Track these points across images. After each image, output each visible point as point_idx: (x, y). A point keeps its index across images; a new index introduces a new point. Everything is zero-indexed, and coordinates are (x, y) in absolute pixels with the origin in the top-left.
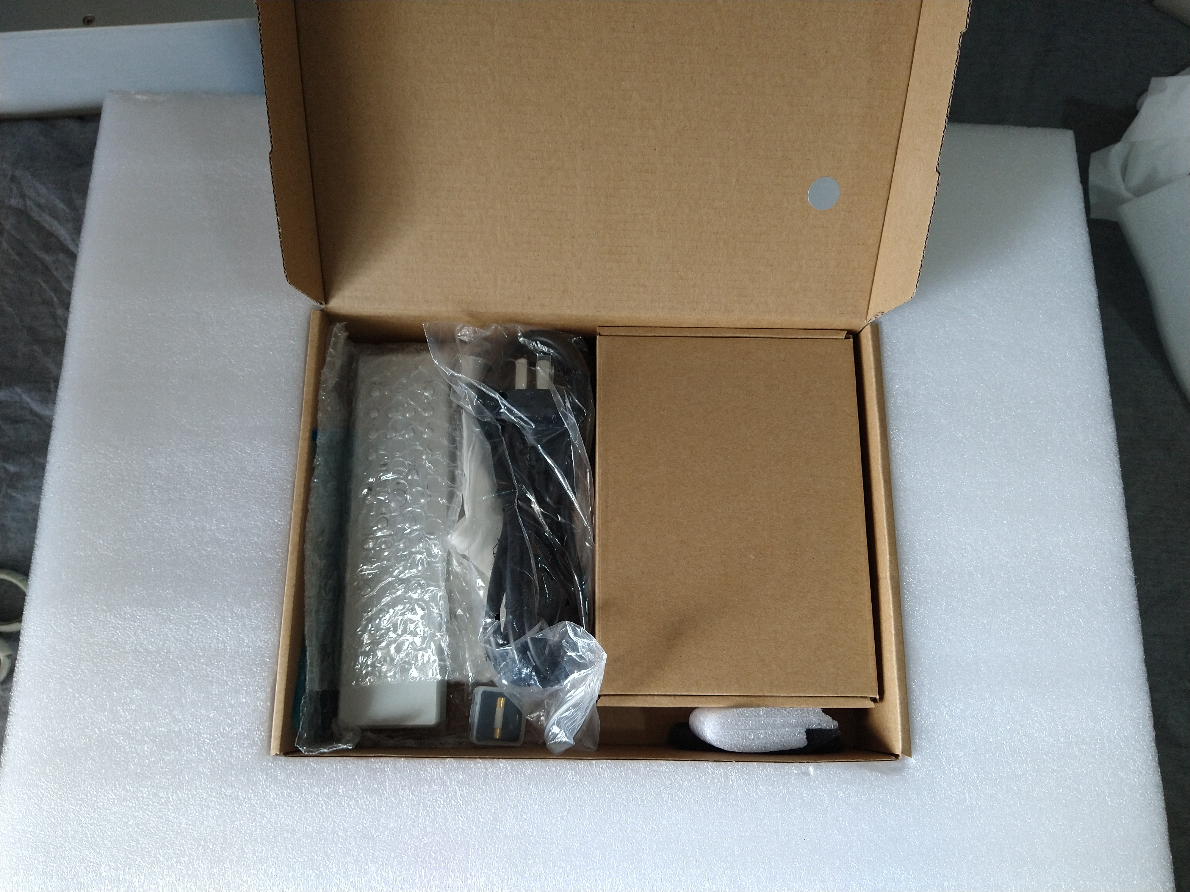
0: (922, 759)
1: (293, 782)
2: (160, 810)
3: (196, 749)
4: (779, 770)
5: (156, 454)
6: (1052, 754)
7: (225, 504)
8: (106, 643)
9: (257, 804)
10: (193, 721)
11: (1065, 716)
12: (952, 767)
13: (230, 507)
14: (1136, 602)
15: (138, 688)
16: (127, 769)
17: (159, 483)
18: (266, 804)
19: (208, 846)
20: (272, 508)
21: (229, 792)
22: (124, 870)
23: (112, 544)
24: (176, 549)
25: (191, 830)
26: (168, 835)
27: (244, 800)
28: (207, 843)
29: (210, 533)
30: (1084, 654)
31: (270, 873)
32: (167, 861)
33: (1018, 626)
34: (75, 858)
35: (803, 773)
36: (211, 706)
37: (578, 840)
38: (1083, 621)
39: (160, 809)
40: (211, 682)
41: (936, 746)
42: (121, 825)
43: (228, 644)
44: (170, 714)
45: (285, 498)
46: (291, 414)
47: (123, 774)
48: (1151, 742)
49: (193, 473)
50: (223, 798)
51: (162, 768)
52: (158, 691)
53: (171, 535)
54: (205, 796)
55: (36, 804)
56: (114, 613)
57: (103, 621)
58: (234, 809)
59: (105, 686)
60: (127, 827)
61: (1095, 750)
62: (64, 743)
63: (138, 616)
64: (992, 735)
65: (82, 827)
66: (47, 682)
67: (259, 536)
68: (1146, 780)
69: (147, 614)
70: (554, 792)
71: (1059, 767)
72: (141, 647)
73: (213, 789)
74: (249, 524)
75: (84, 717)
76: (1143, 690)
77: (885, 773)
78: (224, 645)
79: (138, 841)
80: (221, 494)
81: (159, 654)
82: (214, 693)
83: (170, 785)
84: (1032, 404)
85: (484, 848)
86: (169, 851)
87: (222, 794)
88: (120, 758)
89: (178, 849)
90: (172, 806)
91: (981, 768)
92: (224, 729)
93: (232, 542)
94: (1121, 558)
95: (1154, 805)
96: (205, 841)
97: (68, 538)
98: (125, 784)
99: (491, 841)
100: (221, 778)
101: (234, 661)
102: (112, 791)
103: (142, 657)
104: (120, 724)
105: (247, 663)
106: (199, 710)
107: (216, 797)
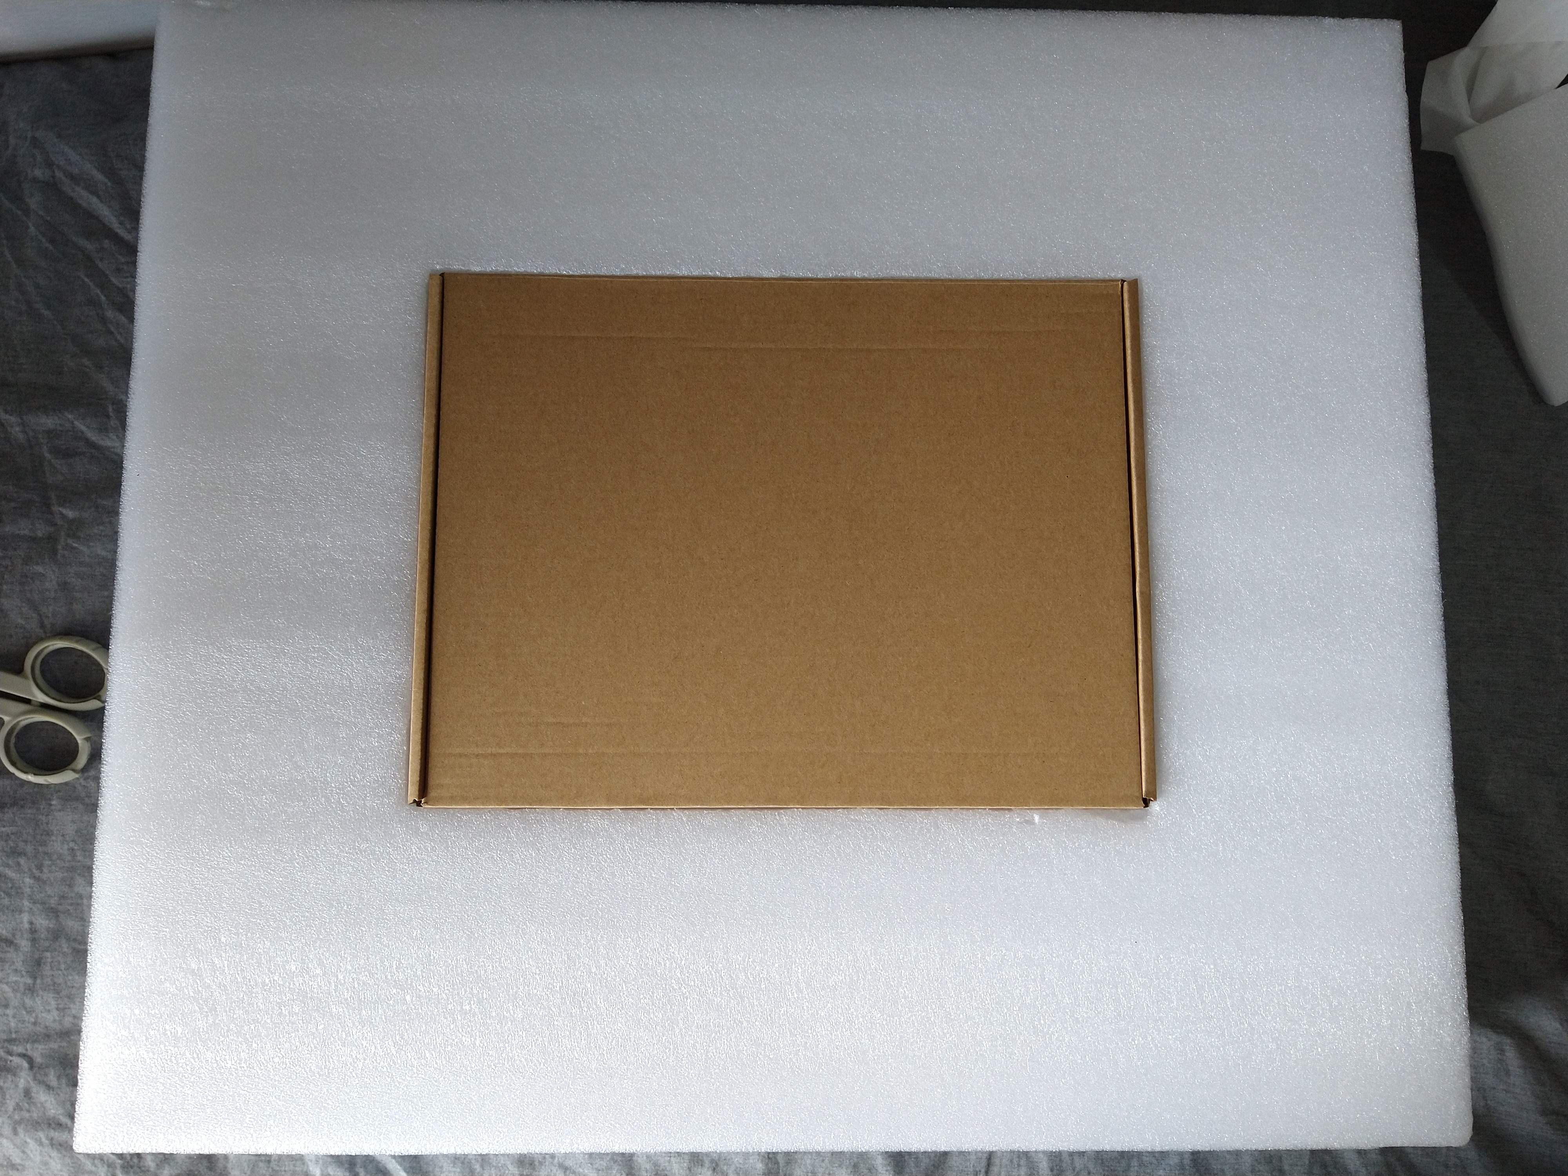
0: (1167, 806)
1: (437, 834)
2: (284, 869)
3: (323, 799)
4: (998, 818)
5: (254, 458)
6: (1326, 801)
7: (340, 517)
8: (210, 680)
9: (396, 859)
10: (318, 767)
11: (1345, 757)
12: (1204, 815)
13: (346, 520)
14: (1441, 623)
15: (251, 732)
16: (243, 823)
17: (260, 492)
18: (407, 859)
19: (342, 907)
20: (396, 521)
21: (364, 846)
22: (246, 935)
23: (209, 566)
24: (285, 571)
25: (322, 889)
26: (295, 896)
27: (381, 856)
28: (340, 904)
29: (324, 551)
30: (1373, 684)
31: (414, 935)
32: (295, 925)
33: (1292, 652)
34: (190, 922)
35: (1027, 822)
36: (338, 750)
37: (765, 897)
38: (1373, 646)
39: (283, 867)
40: (338, 723)
41: (1185, 791)
42: (239, 885)
43: (354, 680)
44: (291, 761)
45: (411, 510)
46: (412, 407)
47: (239, 829)
48: (1448, 786)
49: (299, 480)
50: (357, 853)
51: (284, 822)
52: (275, 735)
53: (279, 554)
54: (336, 851)
55: (142, 863)
56: (217, 646)
57: (205, 655)
58: (371, 865)
59: (212, 730)
60: (246, 888)
61: (1381, 796)
62: (168, 796)
63: (247, 649)
64: (1254, 779)
65: (195, 888)
66: (143, 727)
67: (382, 555)
68: (1439, 830)
69: (256, 647)
70: (737, 844)
71: (1334, 816)
72: (251, 684)
73: (344, 843)
74: (370, 541)
75: (189, 766)
76: (1443, 727)
77: (1123, 821)
78: (350, 682)
79: (260, 903)
80: (334, 505)
81: (273, 692)
82: (341, 736)
83: (295, 840)
84: (1327, 381)
85: (657, 906)
86: (297, 914)
87: (356, 849)
88: (234, 811)
89: (308, 912)
90: (298, 863)
91: (1239, 816)
92: (355, 776)
93: (351, 562)
94: (1426, 570)
95: (1447, 859)
96: (339, 903)
97: (155, 559)
98: (242, 840)
99: (666, 898)
100: (354, 831)
101: (363, 701)
102: (227, 848)
103: (254, 697)
104: (232, 772)
105: (377, 702)
106: (324, 755)
107: (349, 853)
